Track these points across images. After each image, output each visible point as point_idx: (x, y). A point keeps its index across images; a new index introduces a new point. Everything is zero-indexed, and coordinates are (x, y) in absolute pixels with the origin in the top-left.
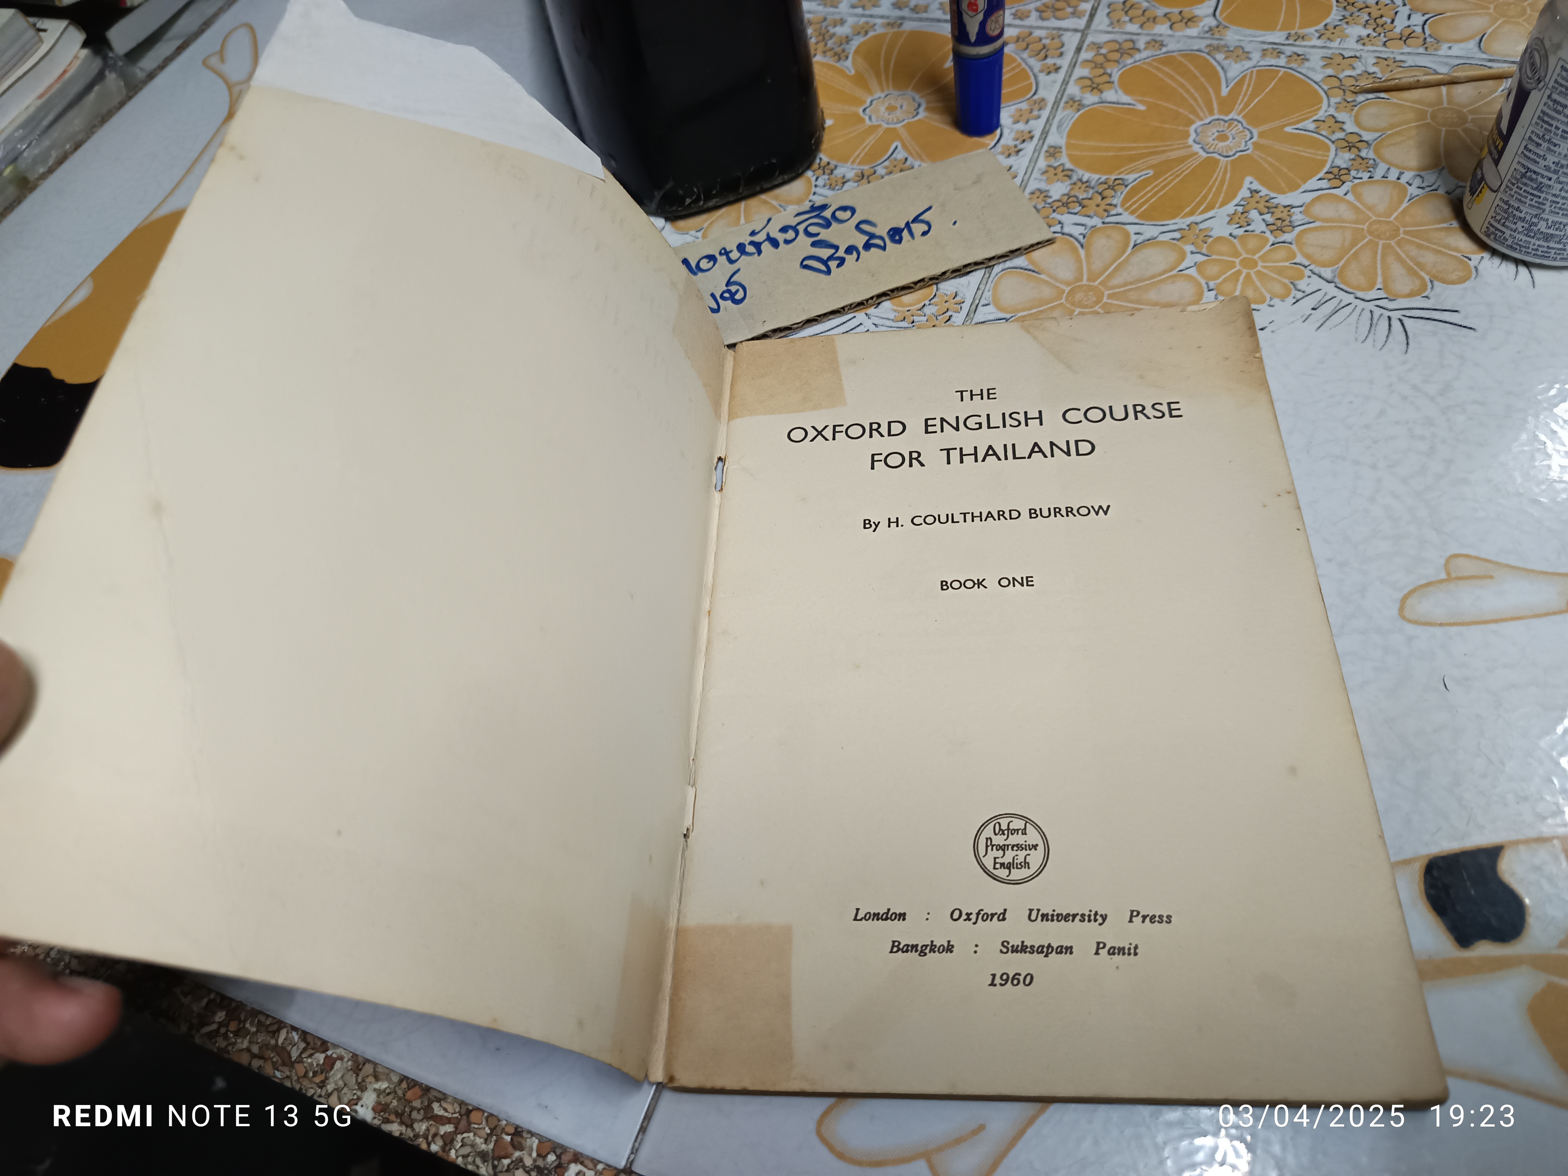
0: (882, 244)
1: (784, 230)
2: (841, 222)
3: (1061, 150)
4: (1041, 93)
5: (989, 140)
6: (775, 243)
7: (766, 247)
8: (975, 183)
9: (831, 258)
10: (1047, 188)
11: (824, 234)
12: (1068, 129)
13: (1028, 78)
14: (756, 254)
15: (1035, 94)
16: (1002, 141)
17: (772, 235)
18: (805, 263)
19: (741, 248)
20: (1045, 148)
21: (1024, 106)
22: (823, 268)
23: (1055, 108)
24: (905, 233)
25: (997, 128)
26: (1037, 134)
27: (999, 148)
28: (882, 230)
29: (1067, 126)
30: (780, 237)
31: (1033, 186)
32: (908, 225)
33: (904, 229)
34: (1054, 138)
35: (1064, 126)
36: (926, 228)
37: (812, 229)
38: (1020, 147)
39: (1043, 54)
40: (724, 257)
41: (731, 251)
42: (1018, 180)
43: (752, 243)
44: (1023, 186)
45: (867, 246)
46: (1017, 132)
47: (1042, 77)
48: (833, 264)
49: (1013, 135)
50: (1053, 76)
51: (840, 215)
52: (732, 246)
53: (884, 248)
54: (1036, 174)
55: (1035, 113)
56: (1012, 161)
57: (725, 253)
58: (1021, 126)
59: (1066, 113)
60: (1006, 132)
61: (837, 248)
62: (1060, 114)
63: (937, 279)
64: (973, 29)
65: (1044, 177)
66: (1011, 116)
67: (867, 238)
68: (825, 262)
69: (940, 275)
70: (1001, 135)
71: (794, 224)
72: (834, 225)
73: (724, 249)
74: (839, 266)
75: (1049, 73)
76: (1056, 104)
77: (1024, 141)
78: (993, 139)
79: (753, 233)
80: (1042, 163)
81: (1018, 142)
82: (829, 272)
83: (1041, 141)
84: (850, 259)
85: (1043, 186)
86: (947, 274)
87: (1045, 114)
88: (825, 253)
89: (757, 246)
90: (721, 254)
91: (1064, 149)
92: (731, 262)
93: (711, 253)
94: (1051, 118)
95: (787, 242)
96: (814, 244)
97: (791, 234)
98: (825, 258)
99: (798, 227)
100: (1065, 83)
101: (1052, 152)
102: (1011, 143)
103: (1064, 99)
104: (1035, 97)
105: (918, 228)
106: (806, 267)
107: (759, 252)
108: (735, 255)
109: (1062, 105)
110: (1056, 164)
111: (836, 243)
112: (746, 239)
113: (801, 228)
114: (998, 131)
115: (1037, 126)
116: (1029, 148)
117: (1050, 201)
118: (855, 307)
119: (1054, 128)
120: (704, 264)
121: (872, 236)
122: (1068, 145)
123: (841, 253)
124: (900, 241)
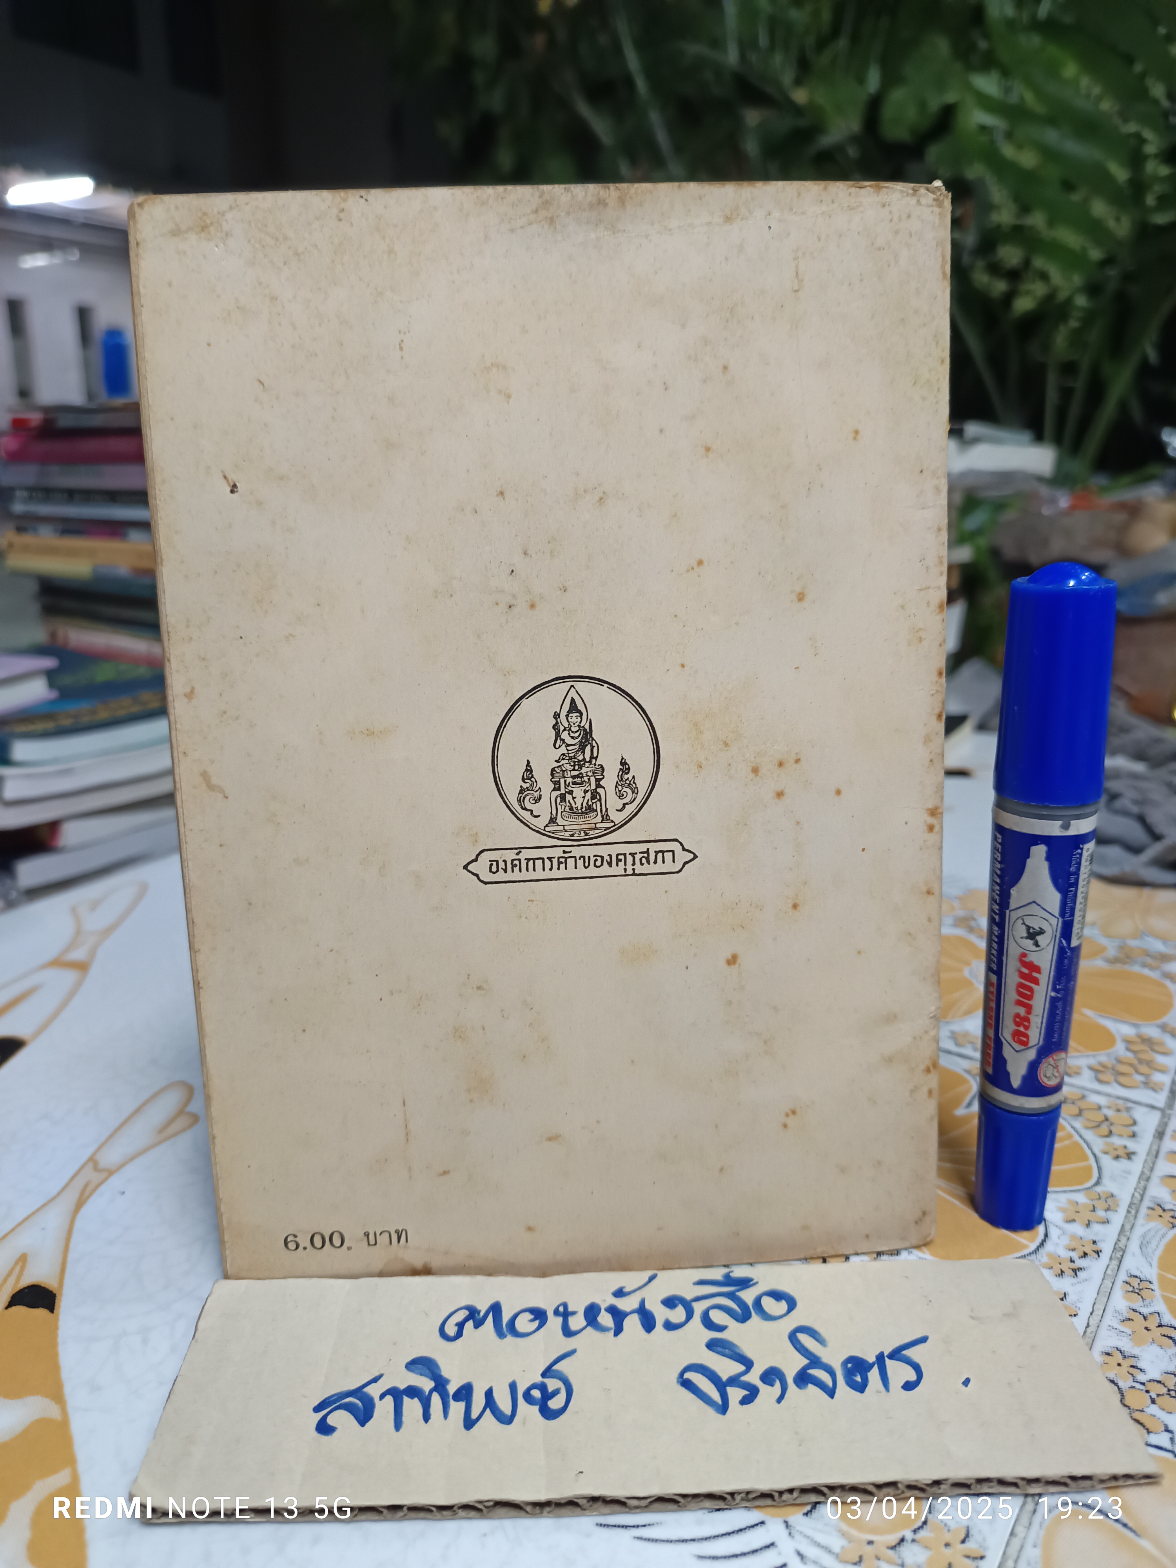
0: (830, 1384)
1: (670, 1302)
2: (767, 1317)
3: (1151, 1286)
4: (1108, 1186)
5: (1026, 1240)
6: (648, 1322)
7: (632, 1323)
8: (1007, 1315)
9: (734, 1381)
10: (1136, 1351)
11: (735, 1332)
12: (1158, 1253)
13: (1086, 1158)
14: (612, 1332)
15: (1098, 1183)
16: (1049, 1247)
17: (648, 1306)
18: (687, 1375)
19: (591, 1313)
20: (1122, 1276)
21: (1081, 1198)
22: (716, 1396)
23: (1133, 1212)
24: (874, 1375)
25: (1039, 1223)
26: (1107, 1248)
27: (1043, 1257)
28: (834, 1356)
29: (1157, 1249)
30: (661, 1314)
31: (1107, 1340)
32: (880, 1358)
33: (872, 1365)
34: (1134, 1263)
35: (1153, 1244)
36: (912, 1376)
37: (717, 1317)
38: (1080, 1263)
39: (1104, 1129)
40: (560, 1320)
41: (574, 1313)
42: (1080, 1323)
43: (613, 1310)
44: (1090, 1336)
45: (803, 1379)
46: (1073, 1237)
47: (1107, 1161)
48: (735, 1394)
49: (1065, 1241)
50: (1124, 1163)
51: (768, 1304)
52: (578, 1306)
53: (831, 1393)
54: (1110, 1319)
55: (1101, 1213)
56: (1066, 1284)
57: (564, 1313)
58: (1077, 1229)
59: (1152, 1225)
60: (1054, 1232)
61: (748, 1364)
62: (1143, 1226)
63: (922, 1490)
64: (1017, 1071)
65: (1126, 1328)
66: (1062, 1210)
67: (806, 1362)
68: (721, 1386)
69: (927, 1485)
70: (1046, 1235)
71: (689, 1297)
72: (755, 1318)
73: (565, 1305)
74: (745, 1401)
75: (1117, 1157)
76: (1134, 1207)
77: (1085, 1255)
78: (1032, 1240)
79: (619, 1293)
80: (1120, 1302)
81: (1075, 1255)
82: (723, 1408)
83: (1115, 1263)
84: (768, 1393)
85: (1126, 1345)
86: (942, 1486)
87: (1118, 1218)
88: (727, 1368)
89: (618, 1316)
90: (556, 1312)
91: (1155, 1286)
92: (568, 1332)
93: (542, 1305)
94: (1128, 1227)
95: (669, 1326)
96: (712, 1345)
97: (678, 1314)
98: (724, 1378)
99: (695, 1305)
100: (1145, 1178)
101: (1136, 1286)
102: (1065, 1254)
103: (1147, 1203)
104: (1099, 1189)
105: (899, 1372)
106: (687, 1384)
107: (618, 1330)
108: (577, 1322)
109: (1143, 1211)
110: (1145, 1311)
111: (749, 1354)
112: (605, 1300)
113: (699, 1308)
114: (1041, 1229)
115: (1107, 1236)
116: (1096, 1268)
117: (1142, 1377)
118: (754, 1498)
119: (1134, 1246)
120: (524, 1323)
121: (815, 1362)
122: (1161, 1279)
123: (753, 1377)
124: (861, 1388)
